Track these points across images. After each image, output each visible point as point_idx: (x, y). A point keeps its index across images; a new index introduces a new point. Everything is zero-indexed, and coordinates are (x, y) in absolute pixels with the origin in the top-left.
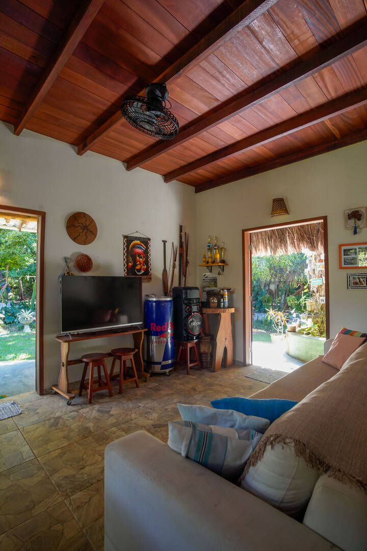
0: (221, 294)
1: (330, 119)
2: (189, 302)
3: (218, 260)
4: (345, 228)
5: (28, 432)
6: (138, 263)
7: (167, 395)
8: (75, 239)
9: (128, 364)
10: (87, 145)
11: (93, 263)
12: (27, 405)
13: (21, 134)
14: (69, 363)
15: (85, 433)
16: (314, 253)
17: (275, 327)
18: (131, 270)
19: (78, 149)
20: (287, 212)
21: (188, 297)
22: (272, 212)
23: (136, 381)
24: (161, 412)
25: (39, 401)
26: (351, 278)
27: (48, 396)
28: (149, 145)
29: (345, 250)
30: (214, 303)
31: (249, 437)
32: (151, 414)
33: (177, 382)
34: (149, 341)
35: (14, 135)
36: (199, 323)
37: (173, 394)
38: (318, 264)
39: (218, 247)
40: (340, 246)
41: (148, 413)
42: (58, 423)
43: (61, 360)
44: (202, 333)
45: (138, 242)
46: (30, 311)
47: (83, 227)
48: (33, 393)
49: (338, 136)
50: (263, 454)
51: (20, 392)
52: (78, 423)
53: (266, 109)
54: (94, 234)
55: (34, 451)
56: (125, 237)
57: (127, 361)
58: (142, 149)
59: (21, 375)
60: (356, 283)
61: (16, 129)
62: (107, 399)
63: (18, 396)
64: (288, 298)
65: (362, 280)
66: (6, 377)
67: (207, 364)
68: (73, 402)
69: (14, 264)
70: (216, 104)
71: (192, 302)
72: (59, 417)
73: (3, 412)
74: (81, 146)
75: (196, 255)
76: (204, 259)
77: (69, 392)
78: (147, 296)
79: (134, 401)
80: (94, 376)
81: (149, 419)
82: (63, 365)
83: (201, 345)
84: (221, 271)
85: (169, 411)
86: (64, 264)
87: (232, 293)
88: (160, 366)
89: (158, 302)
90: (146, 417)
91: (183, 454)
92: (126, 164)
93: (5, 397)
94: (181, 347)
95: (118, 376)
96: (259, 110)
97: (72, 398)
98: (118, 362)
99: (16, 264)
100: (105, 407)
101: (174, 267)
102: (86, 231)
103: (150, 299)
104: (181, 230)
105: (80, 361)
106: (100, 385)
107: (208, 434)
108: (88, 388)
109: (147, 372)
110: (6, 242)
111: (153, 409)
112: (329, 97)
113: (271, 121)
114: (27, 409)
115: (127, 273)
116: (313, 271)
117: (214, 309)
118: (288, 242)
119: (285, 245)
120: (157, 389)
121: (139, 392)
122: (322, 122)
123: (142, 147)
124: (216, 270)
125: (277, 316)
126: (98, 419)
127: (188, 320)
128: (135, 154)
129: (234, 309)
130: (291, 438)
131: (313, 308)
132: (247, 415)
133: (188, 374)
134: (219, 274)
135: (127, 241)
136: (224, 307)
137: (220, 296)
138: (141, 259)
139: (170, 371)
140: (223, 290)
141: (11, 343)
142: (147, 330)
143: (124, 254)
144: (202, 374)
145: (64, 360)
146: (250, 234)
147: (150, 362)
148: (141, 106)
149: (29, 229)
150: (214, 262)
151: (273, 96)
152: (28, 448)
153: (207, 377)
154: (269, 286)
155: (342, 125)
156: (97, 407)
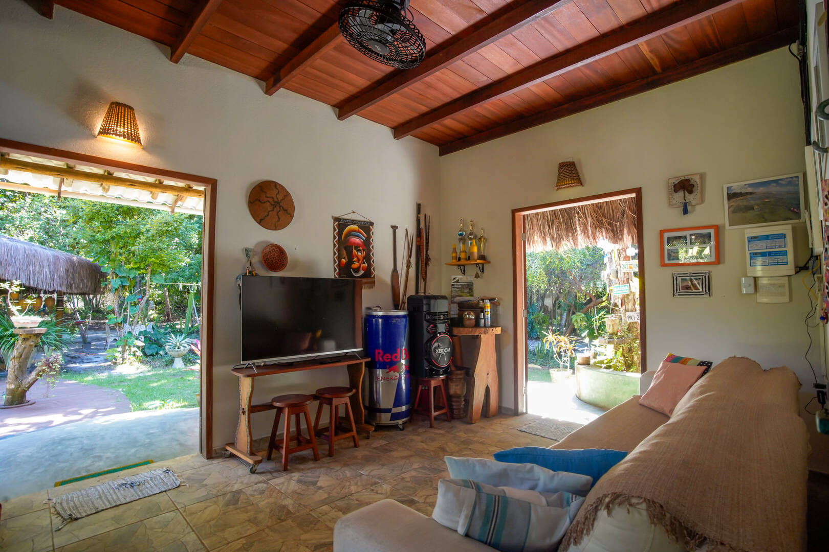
0: (480, 305)
1: (647, 42)
2: (433, 318)
3: (476, 255)
4: (670, 205)
5: (192, 514)
6: (355, 259)
7: (403, 458)
8: (261, 222)
9: (342, 413)
10: (281, 80)
11: (289, 258)
12: (188, 473)
13: (181, 61)
14: (253, 409)
15: (281, 515)
16: (616, 247)
17: (557, 359)
18: (345, 269)
19: (266, 87)
20: (580, 182)
21: (432, 311)
22: (558, 182)
23: (353, 437)
24: (395, 483)
25: (208, 467)
26: (679, 279)
27: (220, 460)
28: (373, 80)
29: (669, 239)
30: (470, 319)
31: (562, 503)
32: (381, 486)
33: (415, 438)
34: (372, 377)
35: (171, 62)
36: (448, 350)
37: (411, 456)
38: (623, 263)
39: (476, 237)
40: (662, 232)
41: (375, 483)
42: (238, 500)
43: (240, 404)
44: (451, 364)
45: (355, 227)
46: (183, 336)
47: (273, 203)
48: (196, 456)
49: (658, 69)
50: (593, 525)
51: (175, 456)
52: (270, 500)
53: (553, 26)
54: (289, 214)
55: (203, 541)
56: (336, 219)
57: (339, 406)
58: (363, 87)
59: (174, 430)
60: (687, 288)
61: (173, 53)
62: (311, 465)
63: (172, 460)
64: (574, 317)
65: (696, 282)
66: (152, 433)
67: (459, 412)
68: (260, 468)
69: (159, 265)
70: (479, 17)
71: (437, 317)
72: (239, 492)
73: (152, 484)
74: (272, 80)
75: (441, 249)
76: (454, 255)
77: (252, 454)
78: (369, 309)
79: (352, 467)
80: (291, 430)
81: (377, 493)
82: (244, 413)
83: (450, 383)
84: (479, 273)
85: (407, 482)
86: (243, 258)
87: (497, 305)
88: (389, 415)
89: (386, 318)
90: (373, 490)
91: (461, 530)
92: (337, 110)
93: (152, 462)
94: (420, 386)
95: (327, 429)
96: (543, 27)
97: (258, 462)
98: (326, 408)
99: (162, 264)
100: (309, 476)
101: (408, 266)
102: (278, 208)
103: (374, 313)
104: (419, 211)
105: (269, 406)
106: (299, 443)
107: (500, 498)
108: (282, 448)
109: (370, 424)
110: (148, 231)
111: (383, 478)
112: (648, 9)
113: (560, 45)
114: (188, 479)
115: (339, 274)
116: (615, 273)
117: (470, 329)
118: (578, 229)
119: (573, 235)
120: (386, 450)
121: (360, 453)
122: (634, 46)
123: (362, 82)
124: (472, 271)
125: (558, 342)
126: (299, 494)
127: (430, 346)
128: (352, 94)
129: (500, 328)
130: (639, 497)
131: (616, 329)
132: (554, 470)
133: (431, 427)
134: (477, 276)
135: (339, 226)
136: (485, 326)
137: (478, 309)
138: (359, 254)
139: (404, 423)
140: (483, 300)
141: (155, 384)
142: (369, 359)
143: (335, 246)
144: (452, 427)
145: (244, 404)
146: (524, 216)
147: (373, 409)
148: (372, 15)
149: (187, 208)
150: (469, 258)
151: (566, 6)
152: (195, 537)
153: (461, 431)
154: (543, 301)
155: (664, 51)
156: (296, 476)
